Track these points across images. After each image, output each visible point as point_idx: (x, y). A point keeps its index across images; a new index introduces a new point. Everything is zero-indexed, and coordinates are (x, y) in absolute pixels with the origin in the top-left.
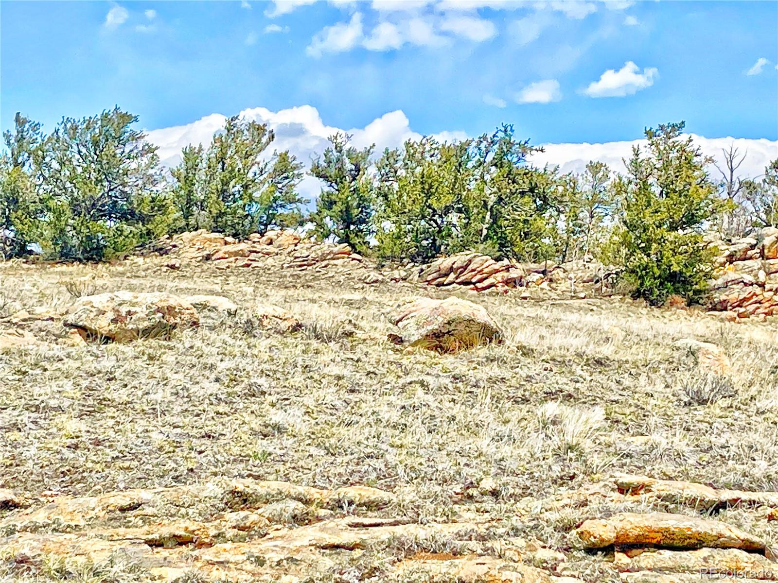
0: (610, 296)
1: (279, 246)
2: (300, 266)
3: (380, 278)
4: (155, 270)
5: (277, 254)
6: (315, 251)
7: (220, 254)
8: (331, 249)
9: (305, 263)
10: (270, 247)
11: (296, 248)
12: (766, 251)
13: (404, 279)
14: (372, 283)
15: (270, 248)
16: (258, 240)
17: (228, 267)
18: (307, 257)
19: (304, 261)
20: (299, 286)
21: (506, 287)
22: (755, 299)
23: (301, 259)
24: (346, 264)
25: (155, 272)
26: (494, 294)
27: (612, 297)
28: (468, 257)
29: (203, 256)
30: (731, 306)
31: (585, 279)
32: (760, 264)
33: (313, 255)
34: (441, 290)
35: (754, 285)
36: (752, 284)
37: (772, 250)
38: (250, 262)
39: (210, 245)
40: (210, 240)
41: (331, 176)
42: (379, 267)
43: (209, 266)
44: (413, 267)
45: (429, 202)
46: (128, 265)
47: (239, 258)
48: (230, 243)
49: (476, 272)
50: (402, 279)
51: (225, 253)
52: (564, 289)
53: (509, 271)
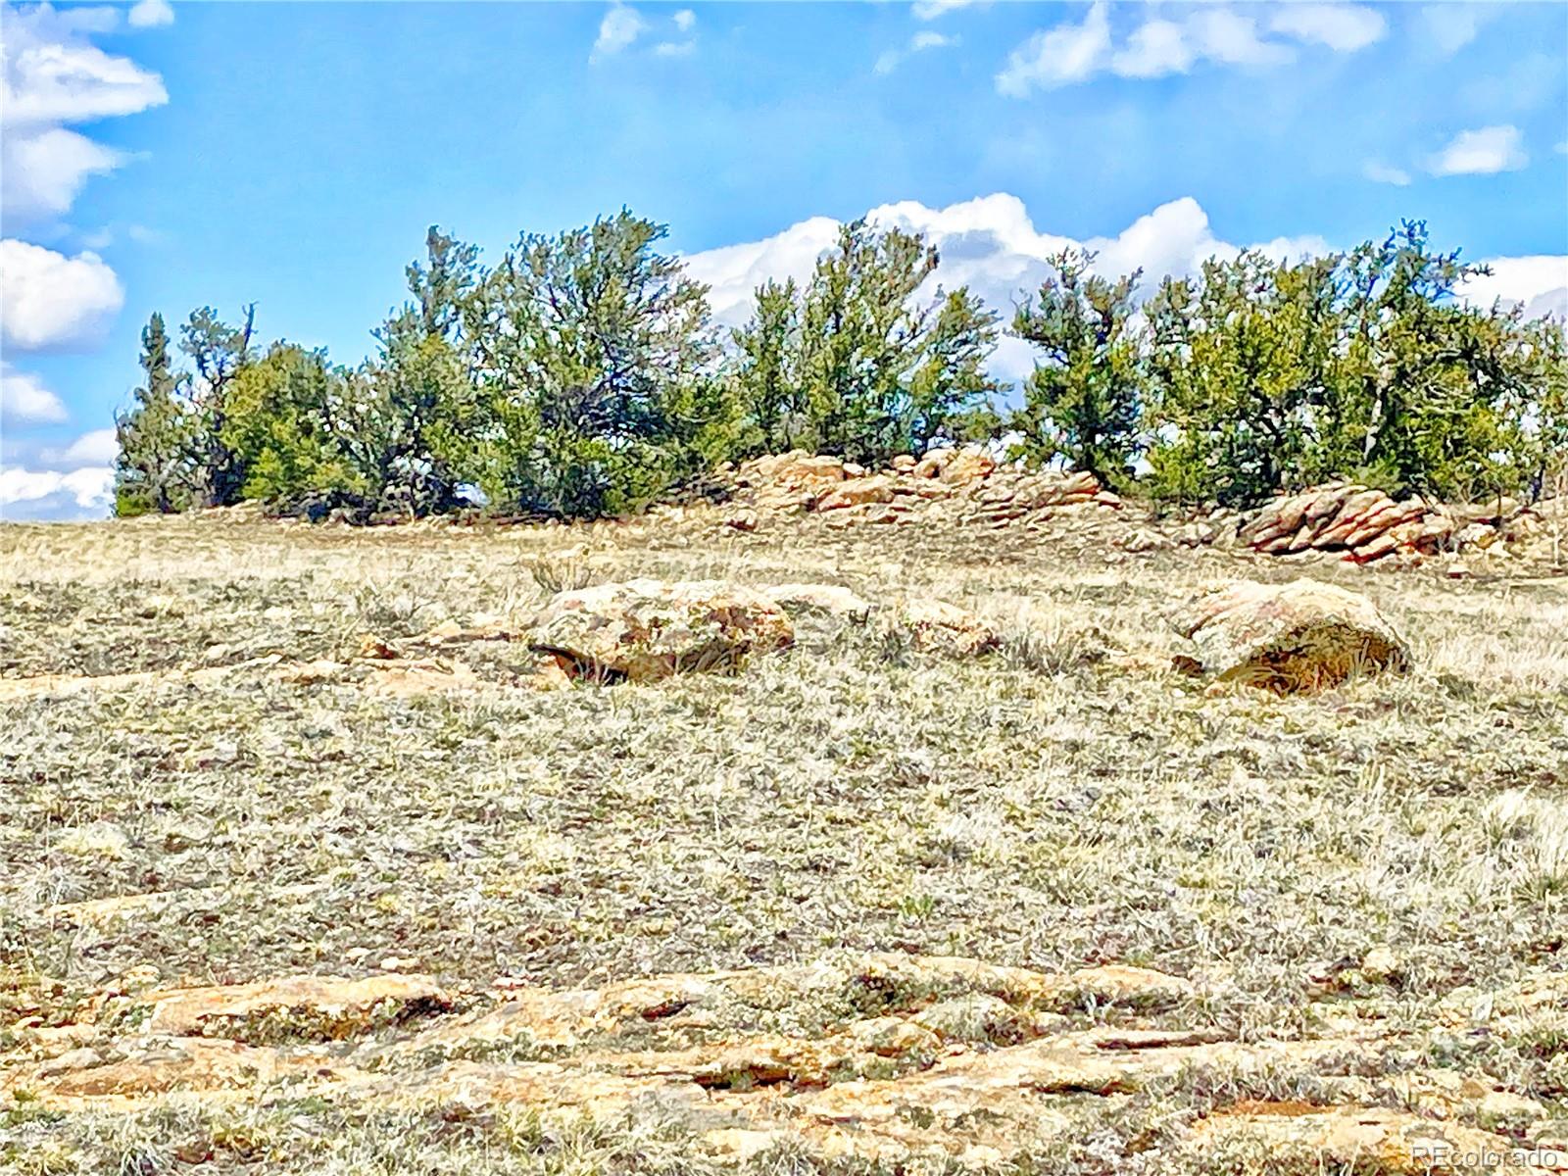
1: (953, 479)
2: (996, 519)
3: (1158, 539)
4: (706, 532)
5: (948, 496)
6: (1025, 488)
7: (835, 498)
8: (1058, 483)
9: (1006, 512)
10: (935, 481)
11: (987, 483)
13: (1207, 542)
14: (1142, 550)
15: (935, 485)
16: (909, 468)
17: (851, 524)
18: (1008, 500)
19: (1003, 508)
20: (993, 558)
21: (1417, 554)
23: (997, 506)
24: (1087, 512)
25: (706, 537)
26: (1392, 568)
28: (1339, 494)
29: (801, 504)
33: (1021, 496)
34: (1282, 563)
38: (894, 514)
39: (815, 480)
40: (814, 470)
41: (1054, 336)
42: (1156, 519)
43: (813, 523)
44: (1225, 516)
45: (1256, 383)
46: (653, 523)
47: (872, 505)
48: (854, 476)
49: (1354, 524)
50: (1203, 542)
51: (844, 496)
52: (1539, 555)
53: (1422, 521)
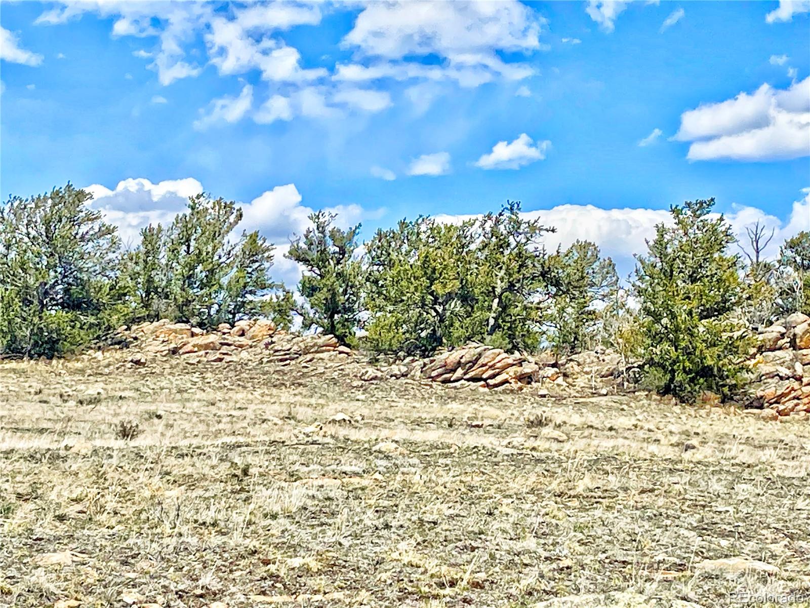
0: (634, 392)
1: (252, 338)
2: (281, 360)
3: (379, 374)
4: (117, 366)
5: (251, 347)
6: (298, 343)
7: (188, 348)
8: (315, 341)
9: (287, 356)
10: (242, 339)
11: (274, 339)
12: (798, 340)
13: (404, 375)
14: (371, 380)
15: (243, 340)
16: (229, 331)
17: (199, 362)
18: (289, 350)
19: (285, 354)
20: (288, 384)
21: (520, 384)
22: (793, 394)
23: (282, 353)
24: (333, 357)
25: (118, 368)
26: (508, 392)
27: (637, 393)
28: (479, 350)
29: (169, 350)
30: (767, 402)
31: (603, 373)
32: (792, 355)
33: (295, 348)
34: (447, 388)
35: (791, 379)
36: (788, 378)
37: (804, 339)
38: (223, 356)
39: (176, 337)
40: (175, 331)
41: (313, 260)
42: (374, 362)
43: (178, 361)
44: (413, 361)
45: (433, 288)
46: (86, 360)
47: (210, 351)
48: (197, 335)
49: (487, 367)
50: (403, 375)
51: (194, 346)
52: (583, 385)
53: (521, 366)
